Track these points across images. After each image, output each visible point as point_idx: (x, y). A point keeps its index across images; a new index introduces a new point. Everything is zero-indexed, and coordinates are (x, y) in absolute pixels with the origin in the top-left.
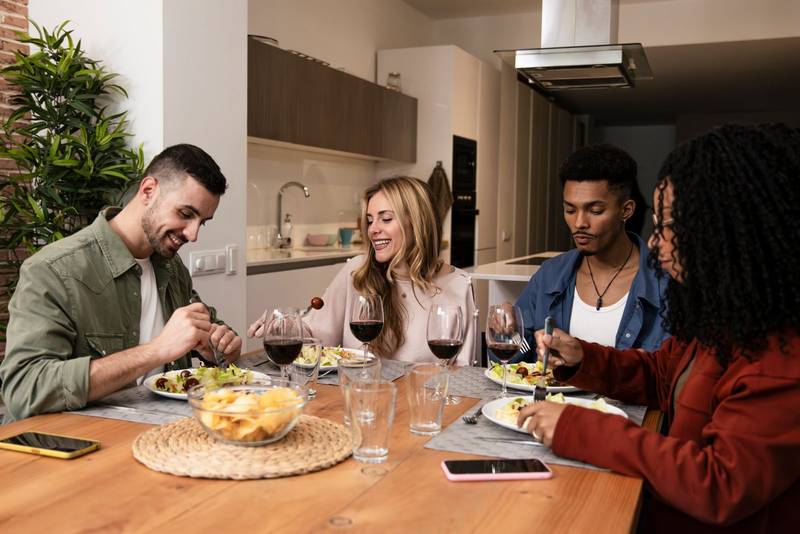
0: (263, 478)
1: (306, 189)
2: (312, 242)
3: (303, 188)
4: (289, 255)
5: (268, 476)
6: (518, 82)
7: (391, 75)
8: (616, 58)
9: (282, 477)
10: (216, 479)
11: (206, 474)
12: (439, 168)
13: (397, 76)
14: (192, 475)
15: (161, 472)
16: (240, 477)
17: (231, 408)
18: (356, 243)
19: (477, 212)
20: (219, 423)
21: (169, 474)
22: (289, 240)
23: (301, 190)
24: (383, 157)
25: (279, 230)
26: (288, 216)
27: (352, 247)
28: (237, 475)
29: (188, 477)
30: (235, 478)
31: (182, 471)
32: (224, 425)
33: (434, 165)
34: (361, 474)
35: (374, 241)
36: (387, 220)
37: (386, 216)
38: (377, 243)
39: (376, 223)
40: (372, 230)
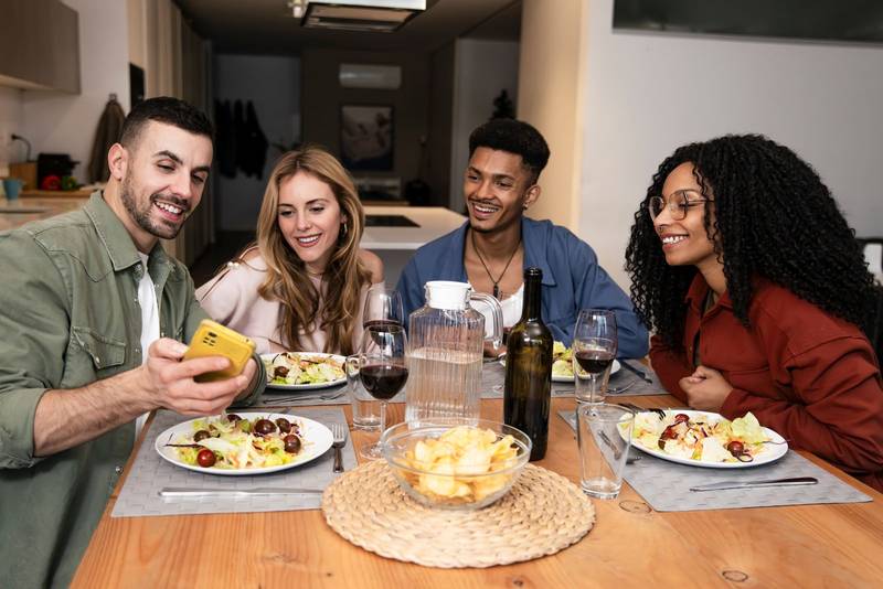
10: (533, 560)
12: (113, 104)
14: (502, 563)
15: (455, 568)
16: (553, 551)
21: (469, 568)
24: (37, 82)
28: (550, 549)
29: (498, 566)
30: (549, 553)
31: (490, 560)
32: (463, 491)
33: (106, 99)
34: (633, 514)
35: (298, 239)
36: (316, 209)
37: (316, 206)
38: (305, 240)
39: (305, 216)
40: (302, 226)
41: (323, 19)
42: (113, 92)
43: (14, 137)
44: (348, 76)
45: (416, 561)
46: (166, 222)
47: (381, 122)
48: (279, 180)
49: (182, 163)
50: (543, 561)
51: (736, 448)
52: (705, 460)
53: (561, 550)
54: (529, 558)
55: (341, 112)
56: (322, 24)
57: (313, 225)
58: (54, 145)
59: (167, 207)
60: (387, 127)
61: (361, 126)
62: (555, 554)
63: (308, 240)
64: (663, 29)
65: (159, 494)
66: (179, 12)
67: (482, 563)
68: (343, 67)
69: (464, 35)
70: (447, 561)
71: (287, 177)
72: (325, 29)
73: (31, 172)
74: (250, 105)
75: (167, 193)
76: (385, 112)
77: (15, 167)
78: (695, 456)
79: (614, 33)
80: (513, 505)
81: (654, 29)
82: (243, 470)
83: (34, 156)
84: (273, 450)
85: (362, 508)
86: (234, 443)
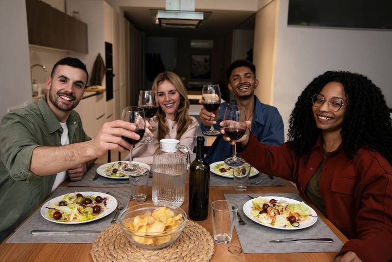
1: (44, 67)
3: (42, 67)
6: (124, 18)
7: (74, 12)
8: (200, 17)
12: (99, 56)
13: (77, 13)
19: (114, 75)
22: (37, 93)
23: (42, 68)
24: (74, 51)
26: (34, 81)
33: (97, 55)
34: (233, 255)
35: (165, 105)
36: (173, 93)
37: (172, 92)
38: (168, 105)
39: (169, 96)
40: (168, 100)
41: (167, 24)
42: (99, 52)
44: (193, 44)
46: (64, 104)
47: (206, 61)
48: (158, 83)
49: (69, 79)
51: (292, 219)
52: (277, 226)
55: (191, 57)
56: (168, 26)
57: (172, 99)
59: (64, 97)
60: (208, 63)
61: (198, 62)
63: (170, 105)
64: (308, 25)
66: (128, 22)
68: (192, 40)
69: (236, 28)
71: (161, 82)
72: (169, 27)
74: (159, 55)
75: (63, 91)
76: (208, 57)
78: (272, 224)
79: (287, 27)
80: (177, 247)
81: (305, 25)
84: (87, 212)
85: (110, 245)
86: (72, 208)
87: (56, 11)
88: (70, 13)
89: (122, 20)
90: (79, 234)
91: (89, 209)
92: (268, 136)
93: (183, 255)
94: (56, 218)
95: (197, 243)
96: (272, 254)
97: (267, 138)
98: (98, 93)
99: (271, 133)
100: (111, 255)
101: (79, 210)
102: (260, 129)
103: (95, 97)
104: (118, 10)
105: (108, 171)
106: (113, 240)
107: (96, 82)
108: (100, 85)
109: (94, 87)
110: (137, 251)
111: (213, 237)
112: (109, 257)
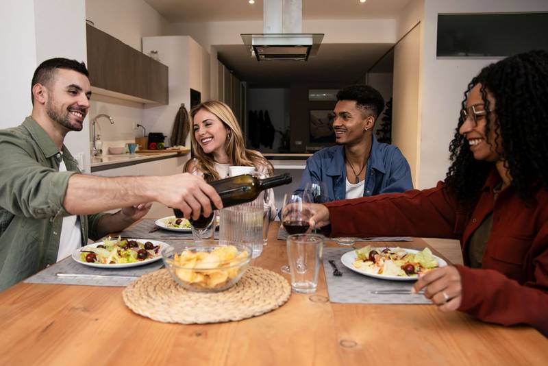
0: (254, 316)
1: (111, 119)
2: (113, 152)
3: (109, 117)
4: (102, 161)
5: (257, 314)
6: (217, 61)
7: (152, 52)
8: (309, 41)
9: (265, 313)
10: (220, 323)
11: (211, 320)
12: (182, 108)
13: (156, 52)
14: (199, 322)
15: (169, 323)
16: (238, 319)
17: (201, 266)
18: (136, 152)
20: (196, 278)
21: (177, 323)
22: (101, 151)
23: (108, 119)
24: (150, 99)
25: (94, 145)
26: (98, 136)
27: (135, 154)
28: (235, 317)
29: (196, 324)
30: (234, 319)
31: (190, 320)
32: (199, 279)
33: (179, 106)
34: (313, 303)
35: (202, 141)
36: (208, 125)
37: (207, 123)
41: (267, 56)
42: (183, 103)
43: (138, 126)
44: (313, 95)
45: (150, 316)
46: (78, 121)
49: (81, 90)
50: (227, 325)
51: (409, 269)
53: (244, 319)
54: (217, 321)
55: (309, 114)
58: (156, 129)
59: (76, 114)
61: (320, 120)
62: (238, 321)
63: (205, 140)
64: (467, 56)
65: (56, 275)
66: (223, 66)
67: (184, 321)
68: (310, 91)
70: (165, 318)
73: (145, 141)
74: (267, 112)
75: (75, 106)
77: (138, 140)
78: (380, 272)
81: (462, 56)
82: (108, 265)
83: (147, 134)
84: (128, 255)
85: (149, 287)
86: (110, 251)
87: (128, 49)
88: (146, 52)
89: (215, 63)
90: (115, 278)
91: (132, 252)
92: (389, 185)
93: (244, 299)
94: (89, 261)
95: (266, 290)
96: (370, 304)
97: (388, 187)
98: (180, 154)
99: (393, 181)
100: (148, 295)
101: (119, 252)
102: (380, 178)
103: (175, 159)
104: (209, 50)
105: (170, 223)
106: (156, 283)
107: (178, 141)
108: (184, 145)
109: (175, 147)
110: (182, 294)
111: (290, 285)
112: (145, 297)
